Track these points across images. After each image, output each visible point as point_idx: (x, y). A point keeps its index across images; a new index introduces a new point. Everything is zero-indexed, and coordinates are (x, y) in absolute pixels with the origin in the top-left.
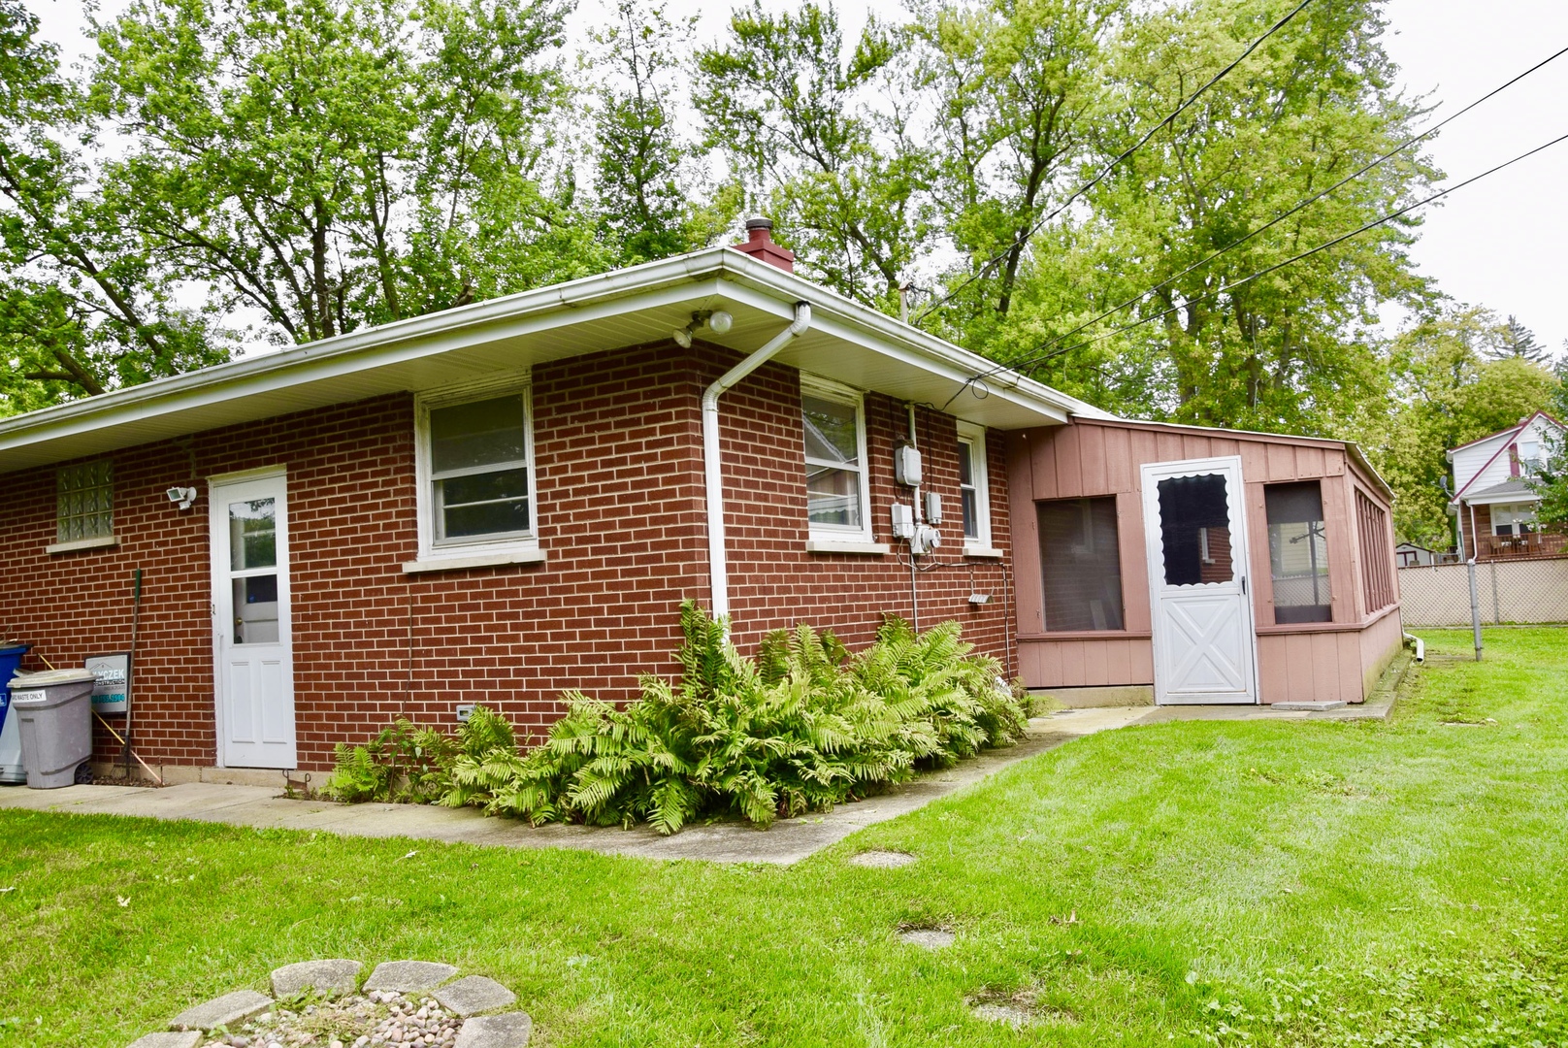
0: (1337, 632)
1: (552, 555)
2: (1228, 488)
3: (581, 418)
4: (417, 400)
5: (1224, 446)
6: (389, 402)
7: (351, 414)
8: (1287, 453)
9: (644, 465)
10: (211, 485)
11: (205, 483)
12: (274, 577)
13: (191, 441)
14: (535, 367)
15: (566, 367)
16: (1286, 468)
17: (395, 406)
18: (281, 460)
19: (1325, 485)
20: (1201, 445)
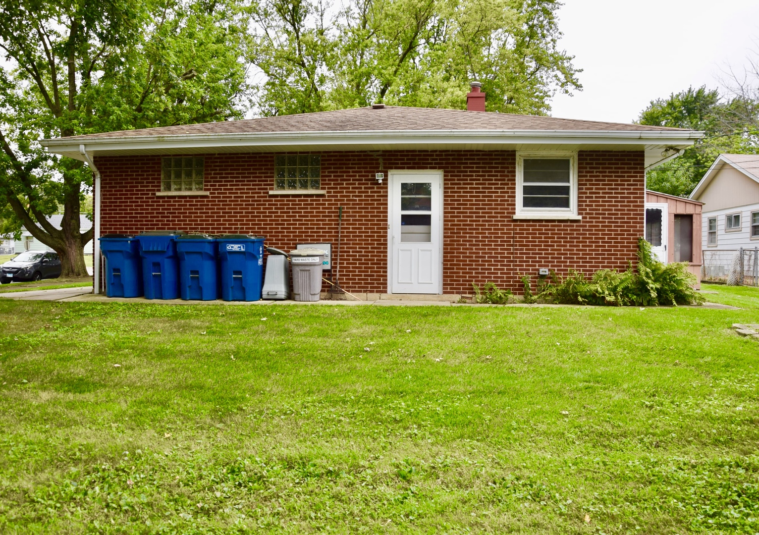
0: (694, 266)
1: (583, 218)
2: (662, 214)
3: (600, 172)
4: (517, 154)
5: (662, 199)
6: (506, 153)
7: (483, 155)
8: (683, 205)
9: (626, 191)
10: (389, 173)
11: (387, 172)
12: (430, 216)
13: (380, 153)
14: (580, 151)
15: (595, 154)
16: (682, 209)
17: (508, 155)
18: (440, 168)
19: (694, 217)
20: (655, 198)
